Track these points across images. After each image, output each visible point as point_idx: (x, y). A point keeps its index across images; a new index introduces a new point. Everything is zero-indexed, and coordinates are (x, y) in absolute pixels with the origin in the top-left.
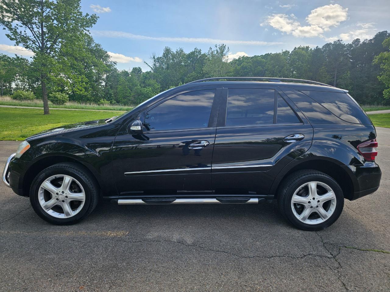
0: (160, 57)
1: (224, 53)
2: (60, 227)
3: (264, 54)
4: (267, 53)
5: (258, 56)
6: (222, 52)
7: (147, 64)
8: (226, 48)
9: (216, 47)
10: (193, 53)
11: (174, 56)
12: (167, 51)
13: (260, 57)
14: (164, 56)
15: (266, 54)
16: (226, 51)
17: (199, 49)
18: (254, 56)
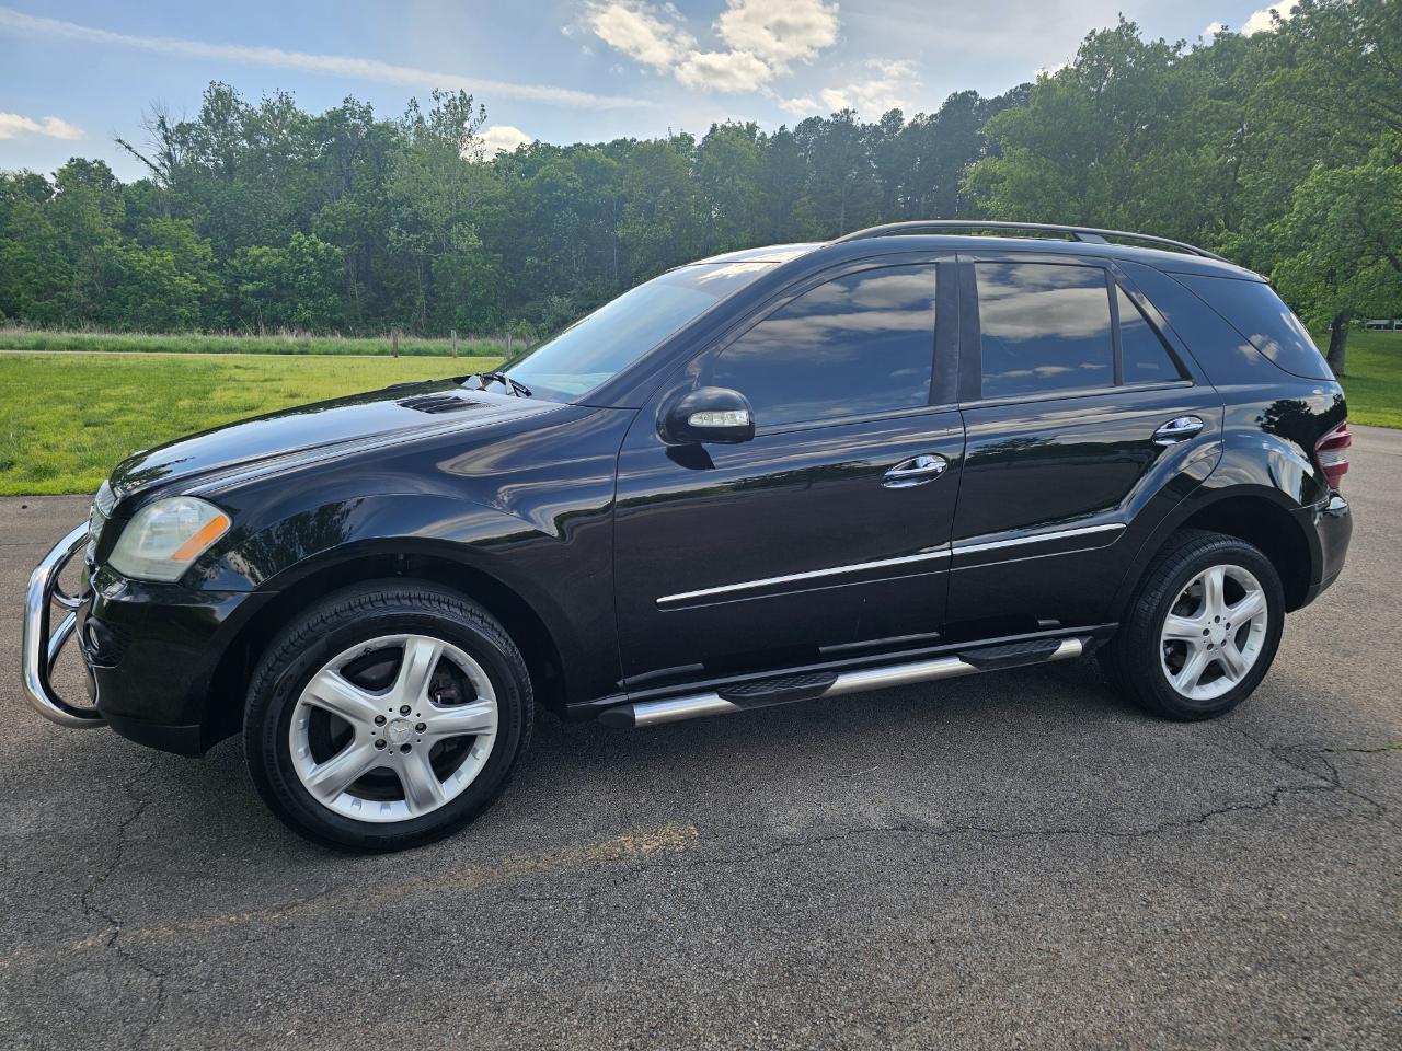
0: (191, 126)
1: (467, 125)
2: (397, 859)
3: (607, 142)
4: (621, 138)
5: (588, 146)
6: (460, 123)
7: (130, 148)
8: (475, 106)
9: (437, 98)
10: (337, 117)
11: (253, 127)
12: (221, 104)
13: (594, 148)
14: (207, 121)
15: (615, 142)
16: (474, 115)
17: (364, 104)
18: (575, 145)
